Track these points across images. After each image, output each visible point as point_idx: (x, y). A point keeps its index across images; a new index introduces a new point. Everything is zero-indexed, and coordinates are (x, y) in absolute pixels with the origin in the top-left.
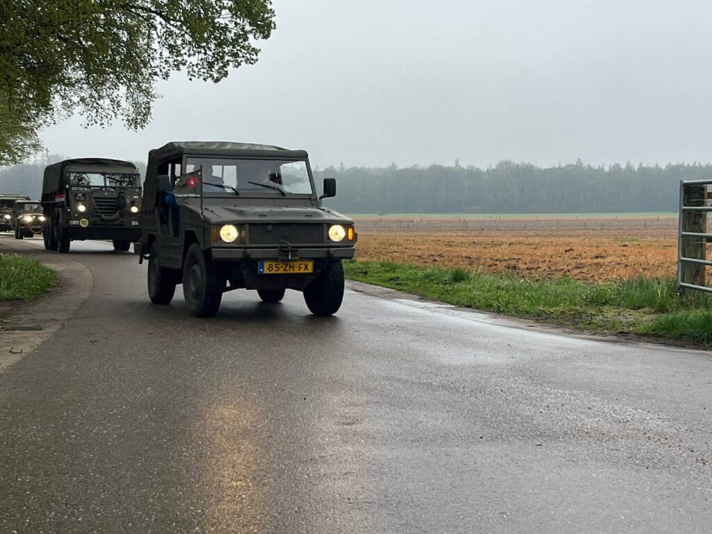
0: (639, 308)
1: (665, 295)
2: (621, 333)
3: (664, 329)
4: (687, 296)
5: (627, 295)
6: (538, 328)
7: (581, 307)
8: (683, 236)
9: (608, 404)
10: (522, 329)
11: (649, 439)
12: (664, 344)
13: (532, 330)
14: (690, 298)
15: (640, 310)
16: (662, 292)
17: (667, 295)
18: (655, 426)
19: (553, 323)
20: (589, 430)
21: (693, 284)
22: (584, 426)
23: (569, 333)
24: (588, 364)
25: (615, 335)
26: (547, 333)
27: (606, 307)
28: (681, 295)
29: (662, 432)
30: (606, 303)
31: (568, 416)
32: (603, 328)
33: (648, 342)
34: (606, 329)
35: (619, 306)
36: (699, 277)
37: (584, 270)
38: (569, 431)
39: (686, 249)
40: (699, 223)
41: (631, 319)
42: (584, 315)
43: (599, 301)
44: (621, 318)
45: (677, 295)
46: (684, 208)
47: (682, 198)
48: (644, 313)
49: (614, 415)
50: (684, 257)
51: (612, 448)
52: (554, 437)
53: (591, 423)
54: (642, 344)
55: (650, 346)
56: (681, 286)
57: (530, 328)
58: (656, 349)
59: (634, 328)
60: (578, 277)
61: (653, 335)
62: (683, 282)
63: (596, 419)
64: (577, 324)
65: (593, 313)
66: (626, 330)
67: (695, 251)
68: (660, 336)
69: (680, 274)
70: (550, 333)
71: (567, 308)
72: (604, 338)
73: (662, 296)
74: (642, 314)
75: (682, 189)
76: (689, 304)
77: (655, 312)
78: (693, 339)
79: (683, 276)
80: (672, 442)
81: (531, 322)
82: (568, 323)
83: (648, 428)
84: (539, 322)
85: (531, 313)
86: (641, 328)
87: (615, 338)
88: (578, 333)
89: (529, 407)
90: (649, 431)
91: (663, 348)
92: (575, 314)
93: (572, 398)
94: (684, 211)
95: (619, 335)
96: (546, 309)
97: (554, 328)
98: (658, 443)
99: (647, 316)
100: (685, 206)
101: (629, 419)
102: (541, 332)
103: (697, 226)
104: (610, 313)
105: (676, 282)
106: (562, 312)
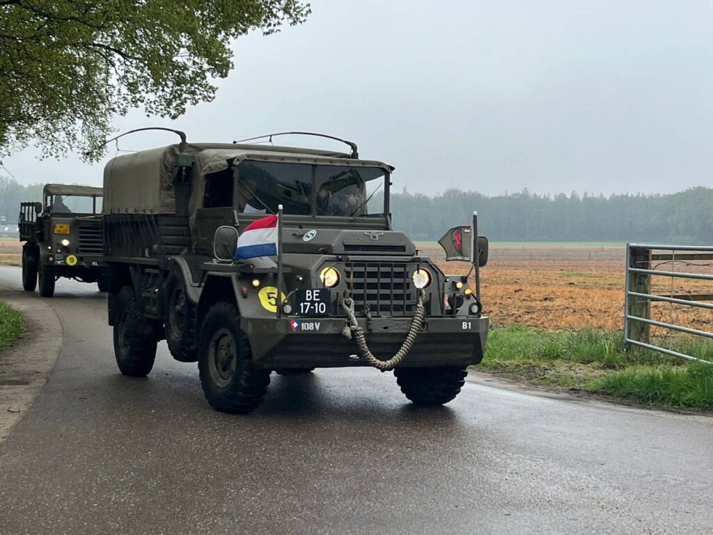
0: (589, 362)
1: (612, 351)
2: (573, 389)
3: (613, 387)
4: (633, 351)
5: (577, 350)
6: (496, 383)
7: (534, 360)
8: (629, 295)
9: (565, 470)
10: (481, 384)
11: (603, 508)
12: (612, 402)
13: (490, 386)
14: (636, 353)
15: (589, 365)
16: (610, 348)
17: (614, 350)
18: (607, 494)
19: (508, 377)
20: (550, 498)
21: (639, 340)
22: (545, 494)
23: (525, 389)
24: (544, 426)
25: (567, 392)
26: (504, 389)
27: (558, 361)
28: (627, 350)
29: (613, 501)
30: (557, 357)
31: (531, 484)
32: (555, 384)
33: (597, 399)
34: (559, 385)
35: (570, 359)
36: (644, 334)
37: (534, 316)
38: (532, 500)
39: (632, 307)
40: (644, 283)
41: (581, 375)
42: (537, 368)
43: (551, 355)
44: (572, 373)
45: (623, 351)
46: (630, 269)
47: (629, 260)
48: (593, 368)
49: (571, 483)
50: (630, 315)
51: (571, 517)
52: (519, 506)
53: (551, 490)
54: (592, 403)
55: (599, 404)
56: (628, 342)
57: (487, 384)
58: (605, 409)
59: (584, 385)
60: (529, 323)
61: (603, 393)
62: (629, 338)
63: (555, 487)
64: (531, 378)
65: (546, 367)
66: (577, 386)
67: (641, 309)
68: (609, 394)
69: (626, 331)
70: (507, 389)
71: (521, 361)
72: (558, 395)
73: (610, 352)
74: (591, 369)
75: (629, 251)
76: (634, 359)
77: (603, 368)
78: (639, 398)
79: (629, 332)
80: (623, 511)
81: (488, 376)
82: (523, 377)
83: (601, 497)
84: (495, 376)
85: (487, 366)
86: (592, 385)
87: (567, 395)
88: (533, 390)
89: (495, 473)
90: (602, 499)
91: (612, 406)
92: (529, 368)
93: (533, 464)
94: (630, 271)
95: (571, 392)
96: (501, 362)
97: (510, 383)
98: (610, 513)
99: (596, 371)
100: (631, 267)
101: (584, 487)
102: (499, 388)
103: (642, 287)
104: (561, 367)
105: (623, 337)
106: (517, 366)
